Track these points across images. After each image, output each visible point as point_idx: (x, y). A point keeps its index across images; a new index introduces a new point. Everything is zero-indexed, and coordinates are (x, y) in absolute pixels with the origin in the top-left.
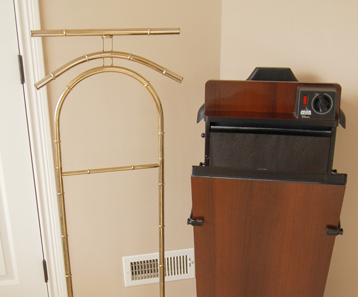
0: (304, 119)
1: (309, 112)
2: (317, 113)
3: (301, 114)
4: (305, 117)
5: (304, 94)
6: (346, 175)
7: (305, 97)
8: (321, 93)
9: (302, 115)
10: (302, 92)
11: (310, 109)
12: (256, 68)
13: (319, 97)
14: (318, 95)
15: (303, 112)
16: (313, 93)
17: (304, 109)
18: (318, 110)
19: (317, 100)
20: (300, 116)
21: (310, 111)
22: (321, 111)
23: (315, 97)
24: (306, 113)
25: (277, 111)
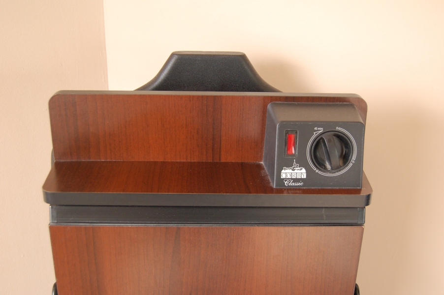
0: (290, 189)
1: (301, 173)
2: (320, 173)
3: (283, 176)
4: (291, 184)
7: (291, 136)
8: (329, 127)
9: (286, 179)
10: (283, 124)
11: (303, 164)
12: (173, 55)
13: (323, 136)
14: (321, 130)
15: (286, 173)
16: (307, 127)
17: (289, 165)
19: (319, 142)
20: (281, 181)
21: (304, 170)
23: (315, 135)
24: (293, 174)
25: (223, 160)
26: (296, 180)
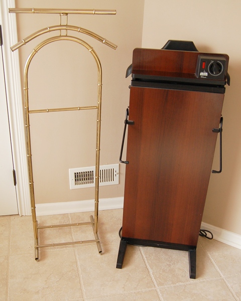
0: (202, 78)
1: (206, 74)
5: (203, 61)
7: (204, 63)
8: (215, 61)
11: (207, 71)
13: (213, 64)
14: (213, 62)
15: (202, 74)
16: (209, 61)
17: (203, 72)
18: (212, 73)
19: (212, 66)
20: (200, 76)
22: (214, 73)
23: (211, 63)
24: (204, 74)
25: (183, 72)
26: (204, 76)
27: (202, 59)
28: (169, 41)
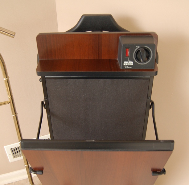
0: (127, 69)
1: (131, 63)
2: (138, 63)
3: (124, 64)
4: (127, 67)
5: (127, 47)
6: (173, 141)
7: (128, 50)
8: (142, 46)
9: (125, 66)
11: (132, 60)
13: (139, 49)
14: (139, 47)
15: (126, 63)
16: (133, 46)
17: (127, 60)
19: (138, 52)
20: (123, 66)
21: (132, 62)
22: (142, 61)
23: (136, 49)
24: (128, 64)
25: (102, 58)
26: (129, 66)
27: (124, 45)
28: (83, 16)
